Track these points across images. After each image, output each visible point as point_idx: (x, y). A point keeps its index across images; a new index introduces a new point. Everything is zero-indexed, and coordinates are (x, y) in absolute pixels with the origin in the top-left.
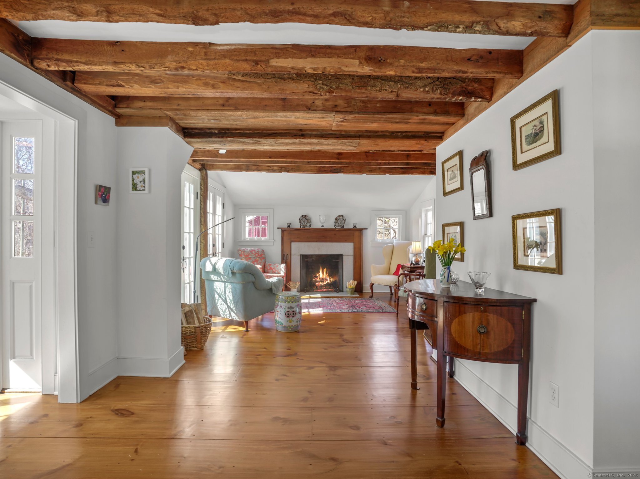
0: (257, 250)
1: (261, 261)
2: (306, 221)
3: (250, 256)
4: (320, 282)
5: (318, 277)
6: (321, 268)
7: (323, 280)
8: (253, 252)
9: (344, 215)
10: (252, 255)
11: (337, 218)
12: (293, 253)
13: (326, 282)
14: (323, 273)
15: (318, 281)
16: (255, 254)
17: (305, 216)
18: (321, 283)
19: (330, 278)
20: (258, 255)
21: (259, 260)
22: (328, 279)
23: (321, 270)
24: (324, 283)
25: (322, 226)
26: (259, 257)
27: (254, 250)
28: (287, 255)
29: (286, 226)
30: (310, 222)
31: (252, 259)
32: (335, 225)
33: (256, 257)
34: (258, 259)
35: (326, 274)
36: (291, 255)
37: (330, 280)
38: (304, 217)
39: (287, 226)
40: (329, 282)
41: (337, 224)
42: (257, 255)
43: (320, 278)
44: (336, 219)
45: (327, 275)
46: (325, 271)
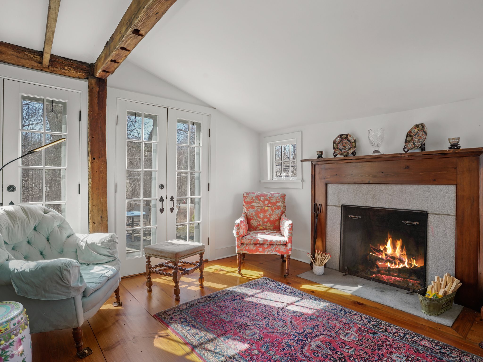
0: (269, 195)
1: (273, 211)
2: (349, 146)
3: (253, 204)
4: (387, 261)
5: (382, 251)
6: (389, 236)
7: (393, 259)
8: (262, 198)
9: (425, 123)
10: (256, 202)
11: (410, 132)
12: (329, 202)
13: (401, 266)
14: (394, 247)
15: (382, 259)
16: (263, 202)
17: (347, 135)
18: (388, 264)
19: (409, 259)
20: (269, 202)
21: (270, 210)
22: (406, 261)
23: (389, 241)
24: (397, 267)
25: (374, 152)
26: (269, 205)
27: (265, 196)
28: (321, 205)
29: (315, 157)
30: (355, 147)
31: (256, 208)
32: (405, 148)
33: (265, 205)
34: (266, 208)
35: (402, 251)
36: (326, 205)
37: (411, 265)
38: (344, 137)
39: (317, 156)
40: (408, 266)
41: (410, 145)
42: (266, 202)
43: (386, 255)
44: (409, 135)
45: (404, 252)
46: (399, 244)
